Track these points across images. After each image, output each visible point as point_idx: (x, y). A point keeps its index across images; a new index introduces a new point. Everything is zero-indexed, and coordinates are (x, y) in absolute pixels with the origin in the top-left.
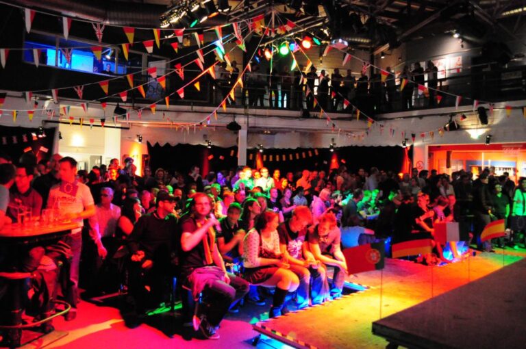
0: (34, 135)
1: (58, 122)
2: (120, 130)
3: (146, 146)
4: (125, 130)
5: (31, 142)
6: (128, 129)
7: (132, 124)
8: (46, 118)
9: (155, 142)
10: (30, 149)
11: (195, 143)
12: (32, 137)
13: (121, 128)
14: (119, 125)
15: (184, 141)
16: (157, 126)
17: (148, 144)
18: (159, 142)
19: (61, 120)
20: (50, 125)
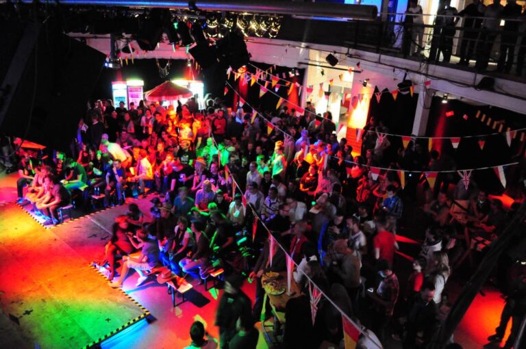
0: (290, 73)
1: (308, 64)
2: (353, 73)
3: (373, 90)
4: (357, 73)
5: (288, 78)
6: (359, 72)
8: (300, 61)
9: (384, 88)
12: (289, 75)
13: (354, 71)
14: (352, 69)
17: (377, 89)
18: (389, 88)
19: (310, 63)
20: (302, 66)
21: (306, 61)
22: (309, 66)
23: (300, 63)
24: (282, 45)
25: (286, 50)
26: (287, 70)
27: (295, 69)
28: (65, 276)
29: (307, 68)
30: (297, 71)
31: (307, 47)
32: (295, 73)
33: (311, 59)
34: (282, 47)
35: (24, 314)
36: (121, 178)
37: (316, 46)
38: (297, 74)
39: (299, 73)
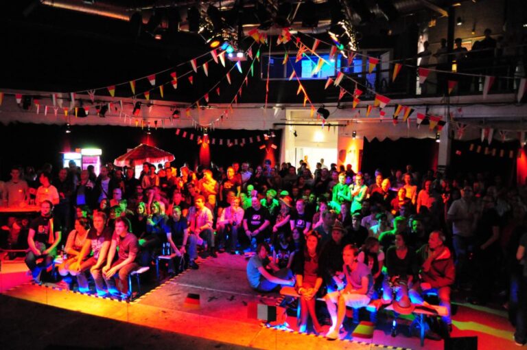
0: (266, 135)
1: (285, 124)
2: (337, 127)
3: (362, 141)
4: (342, 127)
5: (263, 141)
6: (345, 126)
7: (348, 121)
8: (276, 122)
9: (373, 138)
10: (264, 146)
11: (423, 136)
12: (264, 137)
13: (338, 125)
14: (337, 123)
15: (408, 135)
16: (373, 121)
17: (365, 140)
18: (378, 137)
19: (286, 123)
20: (279, 127)
21: (282, 122)
22: (287, 126)
23: (275, 125)
26: (261, 133)
27: (271, 130)
29: (284, 128)
30: (273, 133)
32: (270, 135)
33: (287, 119)
38: (273, 136)
39: (275, 134)
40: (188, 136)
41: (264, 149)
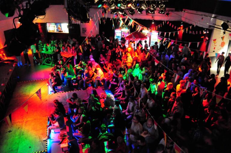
12: (203, 32)
19: (216, 26)
20: (211, 28)
21: (213, 25)
22: (215, 28)
23: (210, 26)
24: (201, 15)
25: (202, 18)
27: (207, 29)
28: (35, 119)
29: (214, 29)
30: (207, 31)
31: (215, 17)
32: (206, 31)
33: (217, 24)
34: (201, 16)
35: (8, 132)
36: (87, 77)
37: (221, 17)
38: (208, 32)
39: (209, 32)
40: (169, 24)
41: (203, 38)
